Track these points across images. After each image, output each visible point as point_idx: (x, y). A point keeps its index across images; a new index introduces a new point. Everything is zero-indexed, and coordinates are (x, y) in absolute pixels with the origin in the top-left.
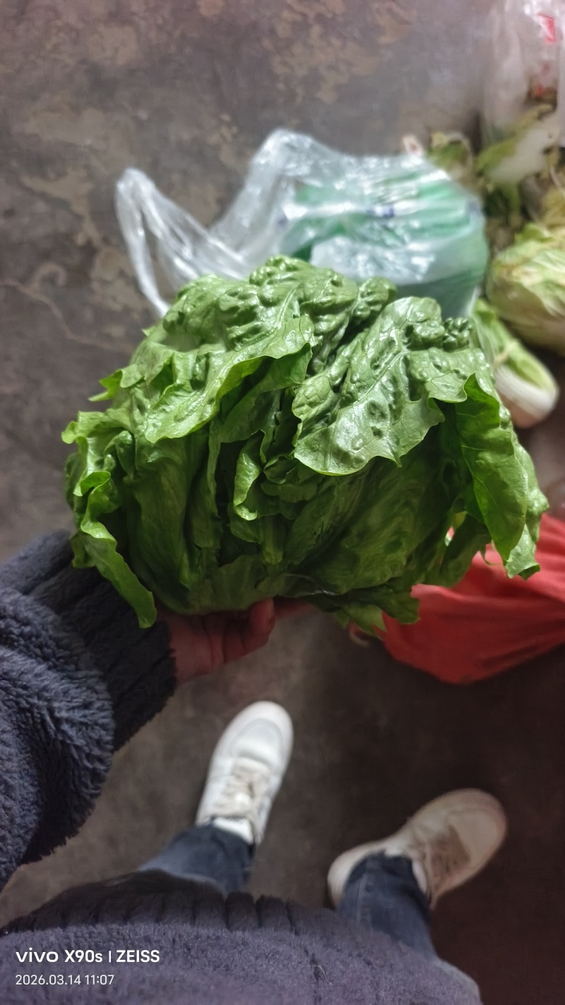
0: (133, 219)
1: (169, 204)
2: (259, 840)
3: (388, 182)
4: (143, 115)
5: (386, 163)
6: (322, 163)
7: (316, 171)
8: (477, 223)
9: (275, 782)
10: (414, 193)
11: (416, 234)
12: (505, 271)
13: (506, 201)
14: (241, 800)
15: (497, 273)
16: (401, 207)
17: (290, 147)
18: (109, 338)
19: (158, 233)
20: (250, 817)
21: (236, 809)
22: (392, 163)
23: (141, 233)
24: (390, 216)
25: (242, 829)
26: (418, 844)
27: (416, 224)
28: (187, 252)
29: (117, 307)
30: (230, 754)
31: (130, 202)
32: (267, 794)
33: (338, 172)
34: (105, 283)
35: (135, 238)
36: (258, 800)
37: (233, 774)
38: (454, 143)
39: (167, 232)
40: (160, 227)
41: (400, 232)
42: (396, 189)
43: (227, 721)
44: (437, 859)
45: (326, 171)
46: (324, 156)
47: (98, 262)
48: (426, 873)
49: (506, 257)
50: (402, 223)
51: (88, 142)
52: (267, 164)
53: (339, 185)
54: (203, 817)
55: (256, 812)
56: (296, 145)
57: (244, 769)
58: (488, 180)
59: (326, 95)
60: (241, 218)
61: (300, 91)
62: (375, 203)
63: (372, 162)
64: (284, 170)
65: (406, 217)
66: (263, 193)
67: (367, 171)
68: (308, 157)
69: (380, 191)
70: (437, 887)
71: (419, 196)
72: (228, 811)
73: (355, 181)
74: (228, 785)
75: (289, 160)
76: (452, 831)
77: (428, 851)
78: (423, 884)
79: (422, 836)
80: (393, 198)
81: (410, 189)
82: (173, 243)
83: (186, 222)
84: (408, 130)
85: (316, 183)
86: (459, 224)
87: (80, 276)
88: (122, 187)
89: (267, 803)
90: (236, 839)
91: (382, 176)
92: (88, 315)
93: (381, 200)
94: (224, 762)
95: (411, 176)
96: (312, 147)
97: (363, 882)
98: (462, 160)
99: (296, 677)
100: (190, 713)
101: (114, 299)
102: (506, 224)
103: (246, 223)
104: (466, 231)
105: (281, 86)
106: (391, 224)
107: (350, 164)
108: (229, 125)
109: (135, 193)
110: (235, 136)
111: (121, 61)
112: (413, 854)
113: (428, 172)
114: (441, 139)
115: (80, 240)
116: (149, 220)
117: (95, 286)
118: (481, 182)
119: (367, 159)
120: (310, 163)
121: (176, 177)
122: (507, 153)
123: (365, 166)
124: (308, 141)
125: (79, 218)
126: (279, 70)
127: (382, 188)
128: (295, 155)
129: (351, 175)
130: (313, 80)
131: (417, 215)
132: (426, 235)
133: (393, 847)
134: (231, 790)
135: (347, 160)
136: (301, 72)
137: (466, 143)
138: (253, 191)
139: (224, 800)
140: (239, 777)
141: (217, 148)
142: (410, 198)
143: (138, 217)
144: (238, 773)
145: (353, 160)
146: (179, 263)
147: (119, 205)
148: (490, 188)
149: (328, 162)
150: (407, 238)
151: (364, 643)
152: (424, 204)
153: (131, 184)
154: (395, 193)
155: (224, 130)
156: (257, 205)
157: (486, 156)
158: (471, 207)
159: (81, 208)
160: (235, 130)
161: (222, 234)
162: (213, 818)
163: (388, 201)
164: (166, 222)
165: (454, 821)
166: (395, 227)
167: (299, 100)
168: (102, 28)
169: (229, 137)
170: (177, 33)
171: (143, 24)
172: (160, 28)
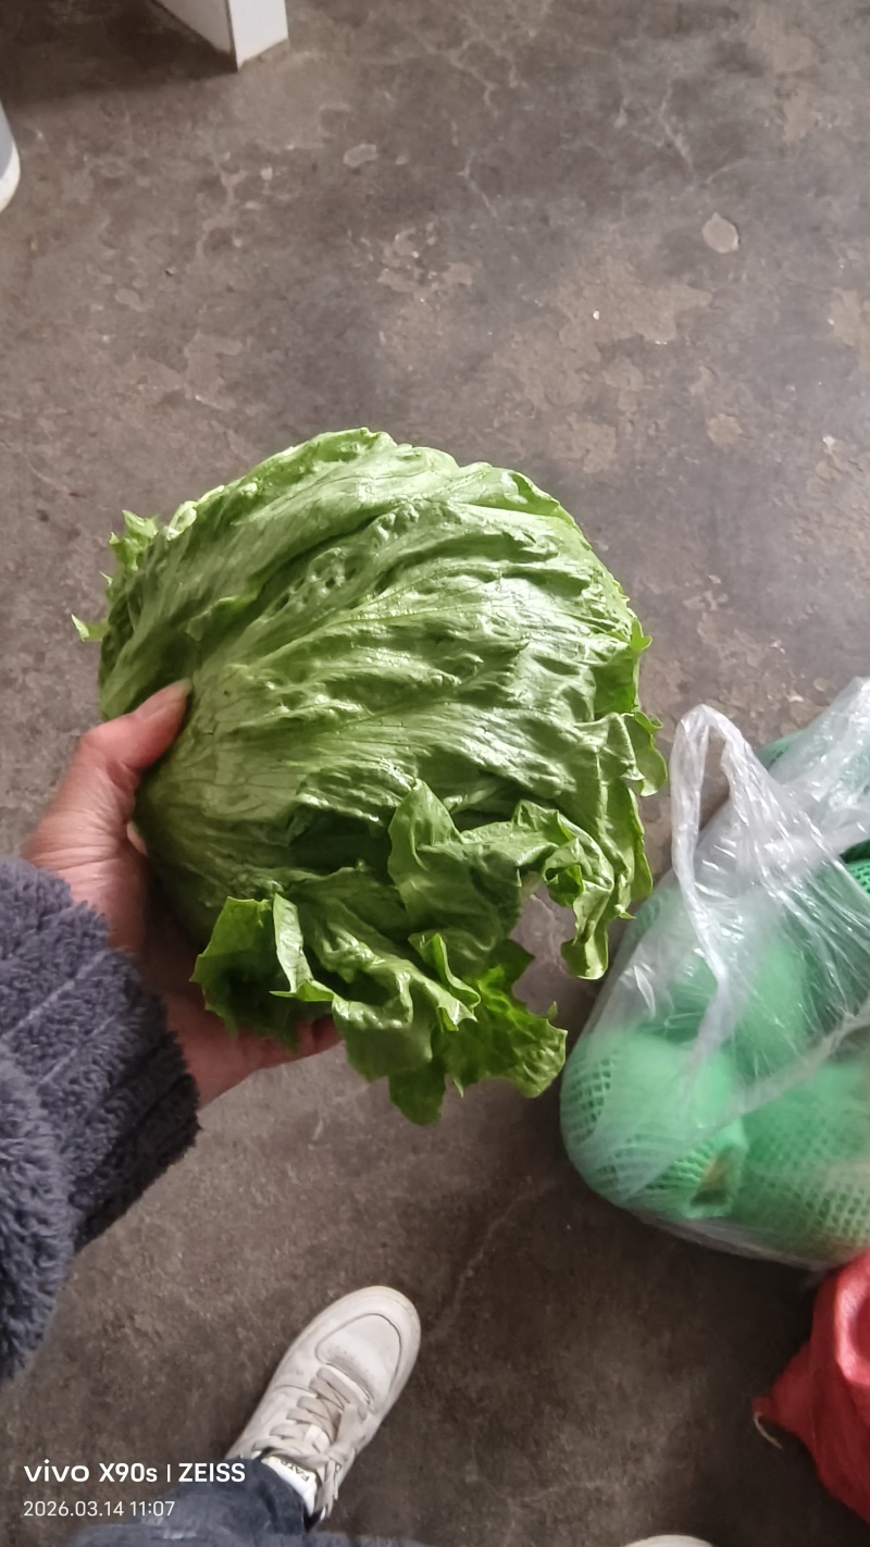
14: (316, 1439)
20: (320, 1471)
21: (305, 1449)
36: (339, 1449)
57: (332, 1385)
72: (288, 1448)
74: (301, 1403)
139: (291, 1427)
140: (321, 1397)
168: (572, 418)
169: (714, 607)
170: (672, 454)
171: (629, 428)
172: (650, 440)
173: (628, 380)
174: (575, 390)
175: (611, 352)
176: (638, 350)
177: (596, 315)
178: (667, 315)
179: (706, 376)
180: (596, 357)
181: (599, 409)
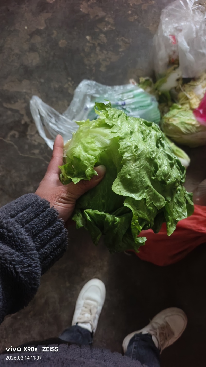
0: (36, 112)
1: (46, 106)
2: (94, 331)
3: (122, 93)
4: (42, 81)
5: (122, 87)
6: (99, 89)
7: (97, 92)
8: (155, 105)
9: (100, 308)
10: (132, 96)
11: (134, 109)
12: (167, 120)
13: (166, 97)
14: (87, 316)
15: (164, 121)
16: (127, 101)
17: (88, 85)
18: (34, 154)
19: (43, 115)
20: (90, 322)
21: (85, 319)
22: (123, 87)
23: (39, 116)
24: (124, 105)
25: (88, 327)
26: (154, 329)
27: (133, 106)
28: (53, 121)
29: (36, 143)
30: (83, 299)
31: (35, 107)
32: (97, 313)
33: (105, 92)
34: (32, 136)
35: (37, 118)
36: (93, 315)
37: (84, 306)
38: (147, 80)
39: (46, 115)
40: (44, 113)
41: (128, 109)
42: (125, 95)
43: (82, 287)
44: (161, 334)
45: (101, 92)
46: (100, 87)
47: (29, 129)
48: (157, 340)
49: (167, 115)
50: (128, 106)
51: (25, 91)
52: (80, 91)
53: (106, 96)
54: (74, 323)
55: (92, 320)
56: (90, 84)
57: (88, 304)
58: (159, 91)
59: (103, 69)
60: (73, 109)
61: (94, 68)
62: (119, 101)
63: (117, 88)
64: (86, 93)
65: (129, 104)
66: (80, 100)
67: (115, 91)
68: (94, 87)
69: (120, 96)
70: (162, 345)
71: (134, 97)
72: (82, 321)
73: (111, 95)
74: (82, 310)
75: (88, 89)
76: (167, 323)
77: (158, 331)
78: (157, 345)
79: (155, 325)
80: (125, 99)
81: (130, 95)
82: (48, 118)
83: (52, 111)
84: (131, 78)
85: (97, 96)
86: (149, 105)
87: (23, 134)
88: (32, 102)
89: (97, 317)
90: (86, 331)
91: (120, 92)
92: (27, 147)
93: (121, 100)
94: (81, 302)
95: (131, 91)
96: (96, 85)
97: (134, 345)
98: (150, 85)
99: (105, 269)
100: (68, 284)
101: (35, 141)
102: (167, 105)
103: (75, 111)
104: (151, 107)
105: (87, 67)
106: (124, 107)
107: (109, 89)
108: (71, 81)
109: (36, 104)
110: (73, 85)
111: (34, 64)
112: (152, 333)
113: (136, 89)
114: (142, 79)
115: (23, 122)
116: (40, 111)
117: (28, 137)
118: (157, 91)
119: (115, 87)
120: (95, 89)
121: (54, 99)
122: (165, 81)
123: (115, 89)
124: (94, 83)
125: (22, 115)
126: (87, 62)
127: (121, 96)
128: (90, 87)
129: (110, 93)
130: (98, 64)
131: (133, 103)
132: (137, 110)
133: (145, 331)
134: (83, 313)
135: (108, 88)
136: (94, 62)
137: (151, 80)
138: (76, 100)
139: (81, 316)
140: (86, 307)
141: (67, 89)
142: (131, 98)
143: (37, 111)
144: (86, 306)
145: (110, 88)
146: (51, 124)
147: (31, 108)
148: (160, 93)
149: (101, 89)
150: (130, 111)
151: (129, 255)
152: (135, 100)
153: (34, 101)
154: (125, 96)
155: (70, 83)
156: (78, 104)
157: (158, 83)
158: (152, 100)
159: (23, 112)
160: (73, 83)
161: (67, 115)
162: (77, 323)
163: (123, 99)
164: (46, 111)
165: (167, 319)
166: (126, 108)
167: (94, 71)
168: (27, 53)
169: (71, 85)
170: (52, 54)
171: (41, 51)
172: (47, 52)
173: (38, 40)
174: (26, 47)
175: (32, 35)
176: (38, 32)
177: (26, 28)
178: (43, 22)
179: (55, 32)
180: (29, 37)
181: (33, 49)
